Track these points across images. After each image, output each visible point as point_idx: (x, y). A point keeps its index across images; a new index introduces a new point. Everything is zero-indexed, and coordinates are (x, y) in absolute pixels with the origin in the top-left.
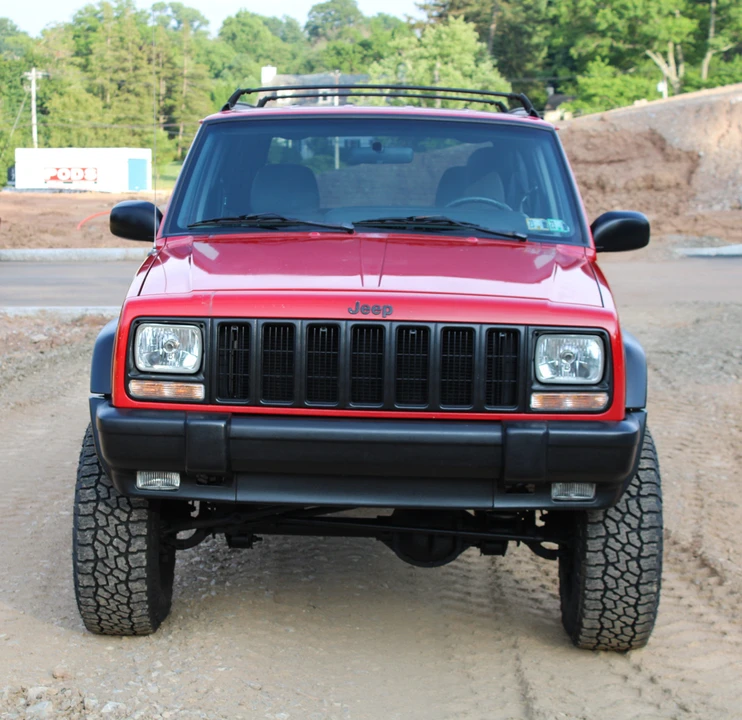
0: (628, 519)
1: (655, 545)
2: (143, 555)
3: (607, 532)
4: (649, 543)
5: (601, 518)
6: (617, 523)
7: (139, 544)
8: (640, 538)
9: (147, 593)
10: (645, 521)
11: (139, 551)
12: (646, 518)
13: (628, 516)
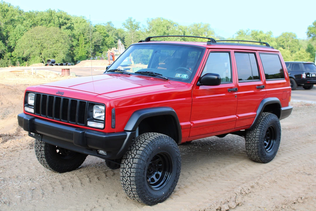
0: (129, 164)
1: (134, 173)
2: (44, 152)
3: (124, 167)
4: (133, 172)
5: (123, 163)
6: (126, 165)
7: (43, 149)
8: (130, 171)
9: (47, 161)
10: (133, 166)
11: (43, 150)
12: (133, 165)
13: (129, 163)
